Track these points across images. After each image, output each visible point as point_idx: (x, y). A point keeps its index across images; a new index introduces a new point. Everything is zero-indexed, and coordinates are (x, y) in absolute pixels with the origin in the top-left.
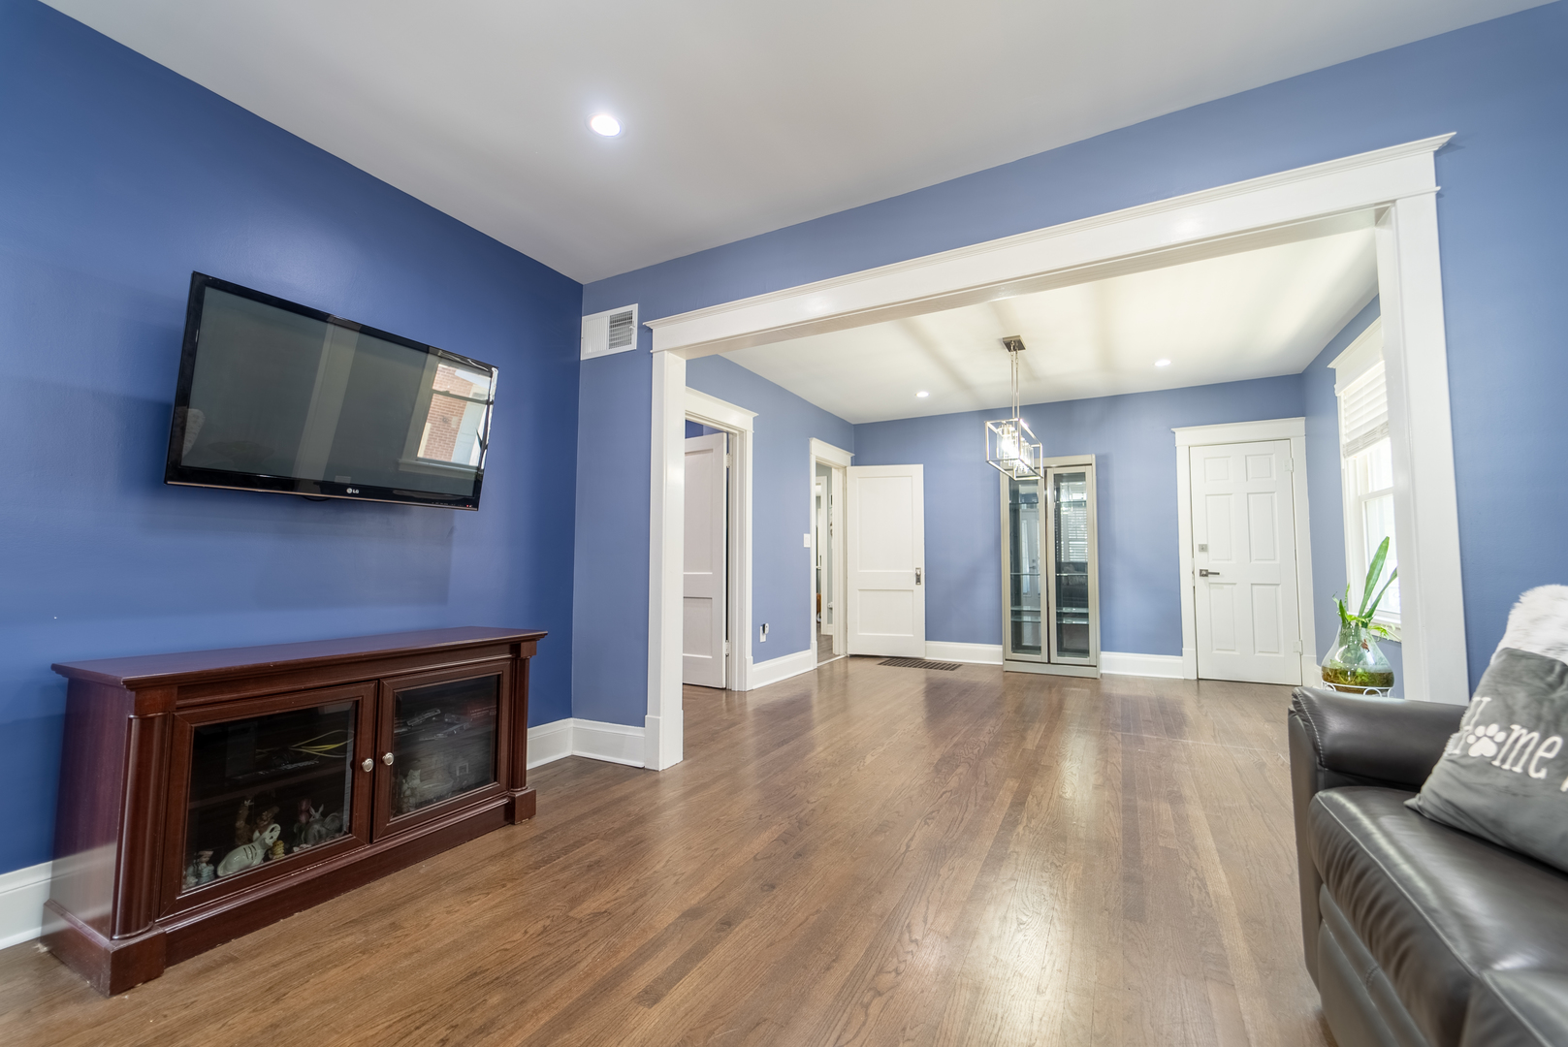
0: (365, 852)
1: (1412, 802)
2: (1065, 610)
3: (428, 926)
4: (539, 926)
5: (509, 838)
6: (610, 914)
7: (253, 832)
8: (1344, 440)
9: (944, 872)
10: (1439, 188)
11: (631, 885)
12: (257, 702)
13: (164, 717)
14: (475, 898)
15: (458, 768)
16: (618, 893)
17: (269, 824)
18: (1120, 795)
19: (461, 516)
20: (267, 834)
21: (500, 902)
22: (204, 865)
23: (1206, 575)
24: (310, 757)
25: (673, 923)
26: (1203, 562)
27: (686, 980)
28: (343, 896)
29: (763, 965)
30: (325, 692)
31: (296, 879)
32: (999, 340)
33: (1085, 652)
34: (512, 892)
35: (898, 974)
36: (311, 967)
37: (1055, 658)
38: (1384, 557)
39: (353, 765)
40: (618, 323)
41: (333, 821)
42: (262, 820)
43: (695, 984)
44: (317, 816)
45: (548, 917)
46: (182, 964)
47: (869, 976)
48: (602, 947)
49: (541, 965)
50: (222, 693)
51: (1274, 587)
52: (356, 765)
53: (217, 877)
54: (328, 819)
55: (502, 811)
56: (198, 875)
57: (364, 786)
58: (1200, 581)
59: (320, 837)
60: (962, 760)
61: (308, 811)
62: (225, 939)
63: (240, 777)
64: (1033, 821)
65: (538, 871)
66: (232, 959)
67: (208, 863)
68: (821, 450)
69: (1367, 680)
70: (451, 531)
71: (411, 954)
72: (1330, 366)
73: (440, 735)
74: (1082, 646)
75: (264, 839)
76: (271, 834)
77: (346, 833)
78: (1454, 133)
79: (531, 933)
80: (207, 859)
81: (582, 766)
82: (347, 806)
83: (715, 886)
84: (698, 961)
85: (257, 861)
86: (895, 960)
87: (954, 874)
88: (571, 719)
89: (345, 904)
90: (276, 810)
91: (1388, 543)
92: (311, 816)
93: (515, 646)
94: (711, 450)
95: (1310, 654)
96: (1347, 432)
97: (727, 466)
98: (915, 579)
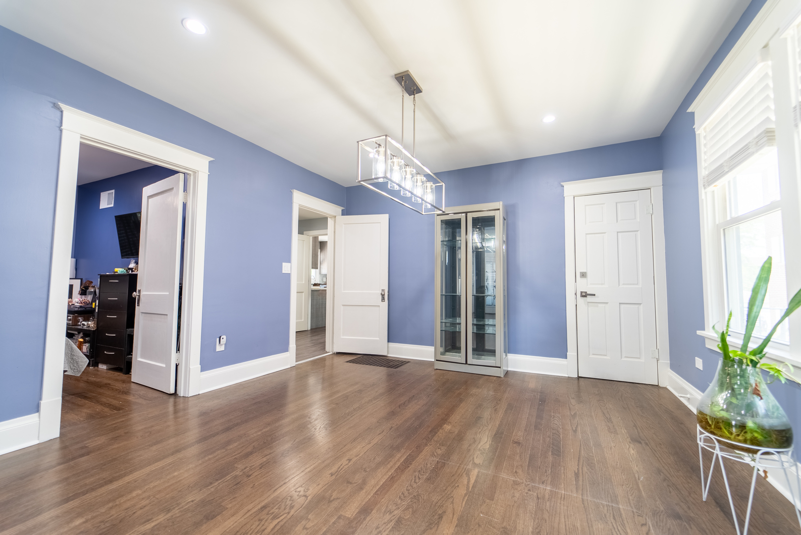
8: (703, 172)
23: (585, 296)
26: (584, 285)
32: (392, 76)
37: (471, 360)
38: (767, 280)
51: (637, 306)
58: (581, 300)
69: (759, 437)
72: (689, 110)
91: (771, 264)
94: (173, 189)
95: (665, 361)
96: (706, 165)
97: (184, 202)
98: (380, 298)
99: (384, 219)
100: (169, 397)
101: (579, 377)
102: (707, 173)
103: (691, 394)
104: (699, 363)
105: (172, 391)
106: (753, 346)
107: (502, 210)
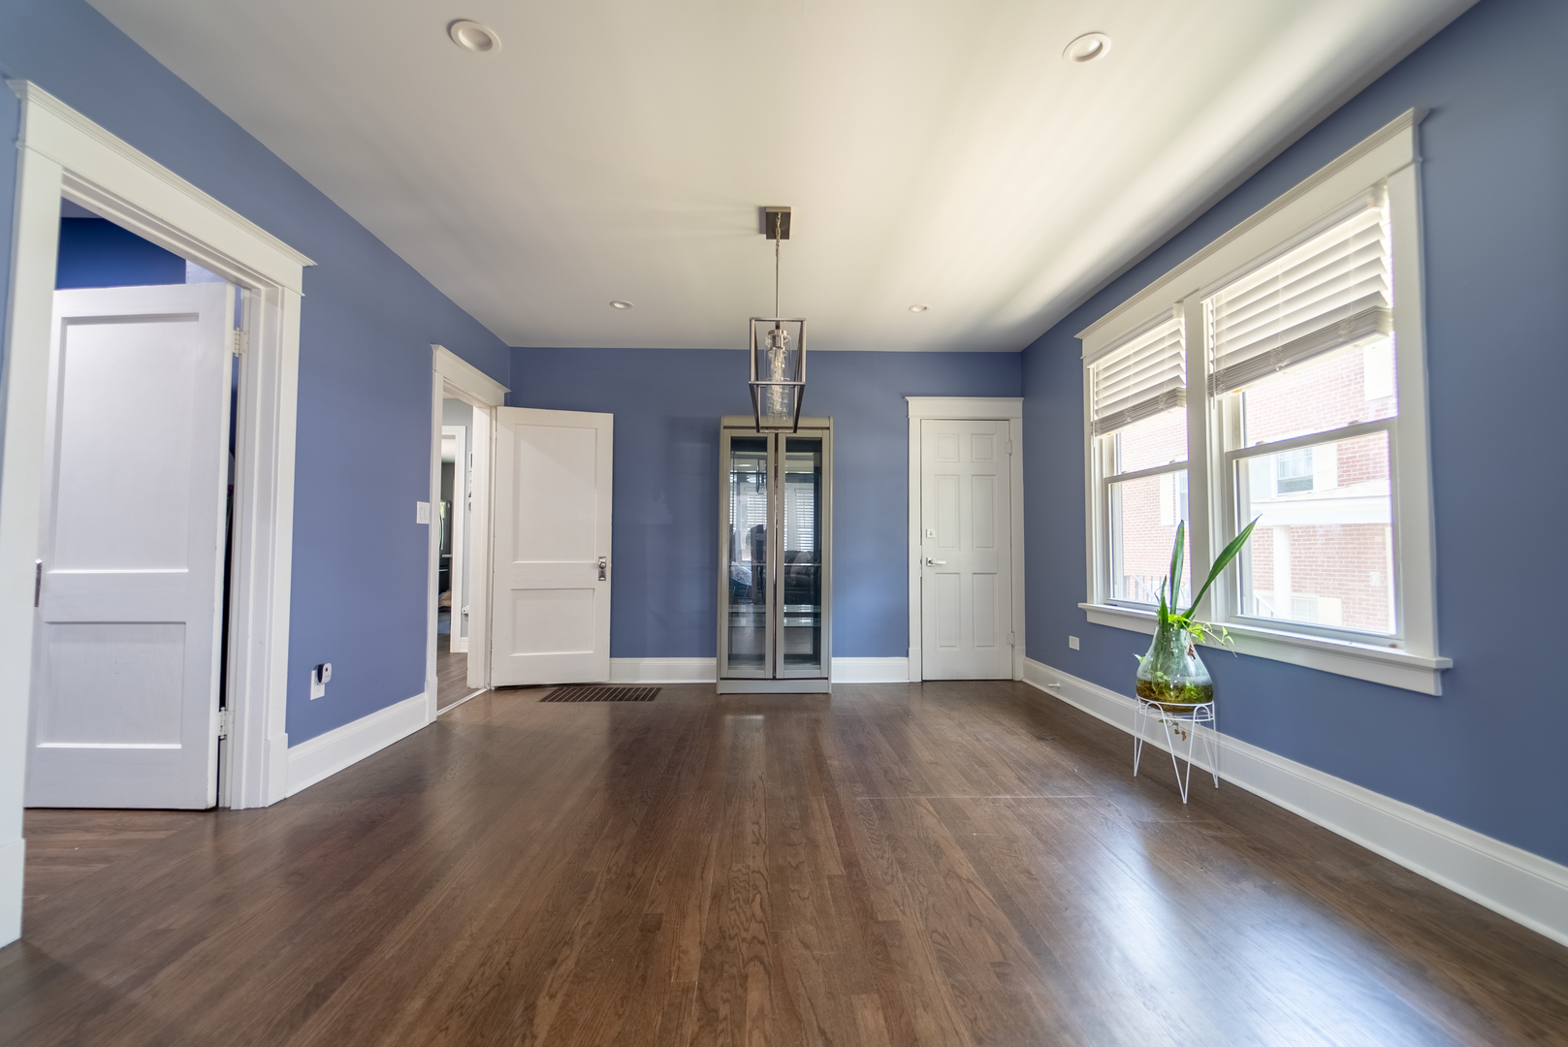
2: (792, 608)
23: (934, 565)
33: (817, 660)
37: (782, 671)
51: (991, 577)
58: (927, 571)
68: (447, 366)
72: (1077, 336)
94: (192, 317)
95: (1021, 647)
96: (1099, 407)
97: (234, 354)
98: (596, 573)
99: (605, 421)
100: (200, 818)
101: (923, 681)
102: (1100, 416)
103: (1062, 682)
104: (1074, 643)
105: (212, 803)
107: (831, 429)
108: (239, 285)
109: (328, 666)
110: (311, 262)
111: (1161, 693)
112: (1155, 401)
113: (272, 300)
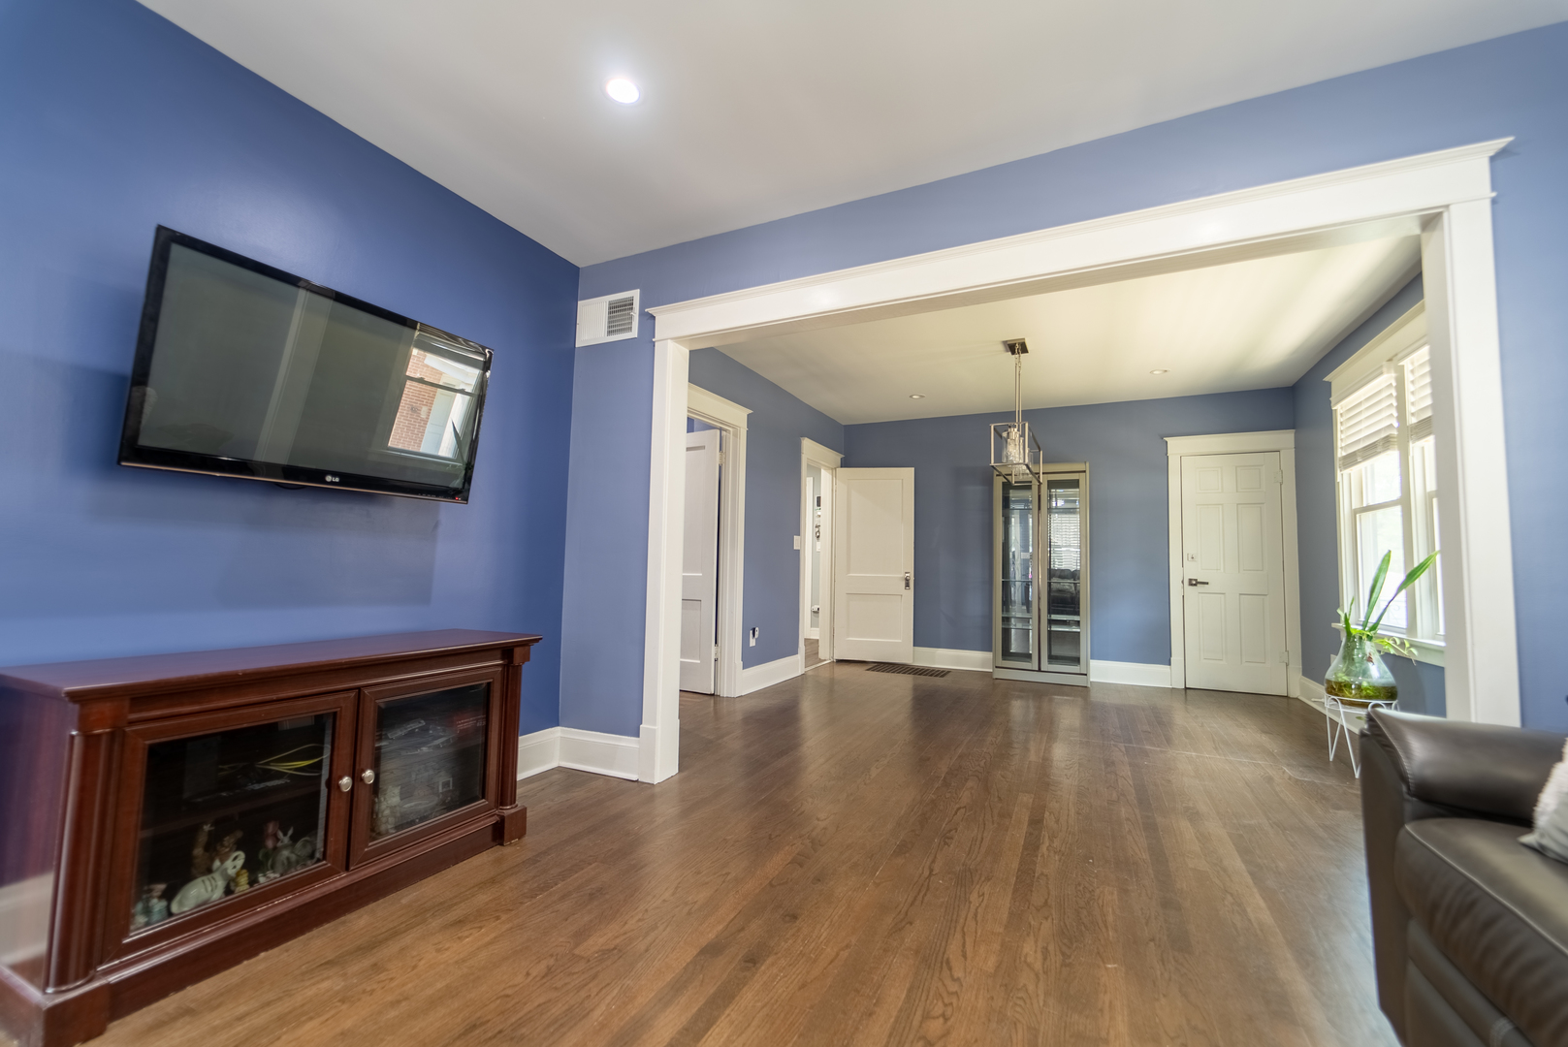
0: (341, 881)
1: (1529, 839)
2: (1054, 617)
3: (414, 967)
4: (542, 967)
5: (499, 861)
6: (620, 951)
7: (212, 860)
8: (1340, 453)
9: (974, 897)
10: (1494, 194)
11: (640, 916)
12: (222, 715)
13: (112, 735)
14: (466, 933)
15: (440, 783)
16: (627, 926)
17: (231, 851)
18: (1137, 811)
19: (447, 508)
20: (229, 863)
21: (495, 938)
22: (155, 901)
23: (1195, 585)
24: (280, 775)
25: (691, 962)
26: (1193, 571)
27: (715, 1031)
28: (315, 932)
29: (797, 1011)
30: (300, 703)
31: (263, 913)
32: (1002, 342)
33: (1076, 660)
34: (508, 926)
35: (946, 1020)
36: (282, 1020)
37: (1045, 666)
38: (1386, 571)
39: (329, 784)
40: (619, 310)
41: (304, 846)
42: (223, 846)
43: (726, 1036)
44: (286, 840)
45: (552, 956)
46: (128, 1018)
47: (916, 1023)
48: (616, 991)
49: (549, 1014)
50: (182, 704)
51: (1262, 597)
52: (332, 784)
53: (170, 914)
54: (299, 844)
55: (489, 832)
56: (147, 911)
57: (340, 808)
58: (1190, 590)
59: (290, 865)
60: (970, 773)
61: (275, 836)
62: (179, 985)
63: (199, 800)
64: (1055, 840)
65: (534, 901)
66: (188, 1012)
67: (161, 897)
68: (810, 450)
69: (1372, 693)
70: (436, 526)
71: (398, 1002)
72: (1326, 379)
73: (425, 749)
74: (1072, 654)
75: (226, 869)
76: (234, 863)
77: (319, 860)
78: (1510, 139)
79: (534, 974)
80: (159, 894)
81: (571, 778)
82: (321, 833)
83: (732, 916)
84: (726, 1007)
85: (217, 894)
86: (940, 1004)
87: (985, 901)
88: (559, 728)
89: (318, 942)
90: (239, 834)
91: (1390, 556)
92: (278, 840)
93: (507, 652)
94: (703, 447)
95: (1296, 665)
96: (1343, 445)
97: (719, 465)
98: (903, 583)
99: (908, 474)
100: (706, 698)
101: (1186, 688)
102: (1344, 454)
105: (712, 692)
106: (1373, 620)
107: (1088, 472)
108: (721, 429)
109: (757, 629)
110: (751, 412)
111: (1341, 690)
112: (1373, 446)
113: (736, 435)
